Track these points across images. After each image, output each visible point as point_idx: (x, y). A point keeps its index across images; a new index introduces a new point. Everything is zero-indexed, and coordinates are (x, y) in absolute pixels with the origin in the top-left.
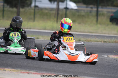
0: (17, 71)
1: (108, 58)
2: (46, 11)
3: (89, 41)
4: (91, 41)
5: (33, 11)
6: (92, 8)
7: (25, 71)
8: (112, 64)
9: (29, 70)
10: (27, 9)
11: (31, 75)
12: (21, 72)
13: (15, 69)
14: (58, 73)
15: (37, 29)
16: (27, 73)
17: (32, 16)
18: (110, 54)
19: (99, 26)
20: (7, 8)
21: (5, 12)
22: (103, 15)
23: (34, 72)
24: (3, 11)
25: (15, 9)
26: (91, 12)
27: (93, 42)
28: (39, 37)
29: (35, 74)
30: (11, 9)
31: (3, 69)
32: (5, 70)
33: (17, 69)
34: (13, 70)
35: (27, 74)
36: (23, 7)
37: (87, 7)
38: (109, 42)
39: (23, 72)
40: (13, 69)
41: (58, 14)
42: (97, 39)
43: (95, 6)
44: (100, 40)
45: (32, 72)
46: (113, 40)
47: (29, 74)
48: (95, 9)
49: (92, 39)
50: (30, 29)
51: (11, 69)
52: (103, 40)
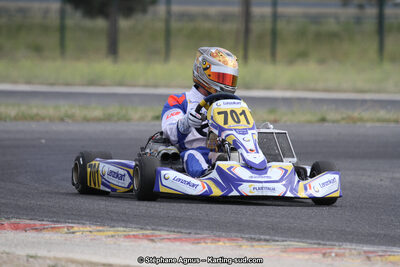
0: (112, 233)
2: (207, 25)
3: (354, 121)
4: (361, 120)
5: (160, 25)
6: (361, 7)
7: (141, 232)
9: (153, 230)
11: (159, 245)
12: (127, 237)
13: (105, 228)
16: (147, 237)
17: (161, 44)
19: (387, 66)
20: (75, 18)
21: (69, 35)
23: (172, 236)
24: (62, 29)
25: (101, 23)
26: (358, 20)
27: (368, 125)
29: (175, 239)
30: (88, 23)
31: (65, 230)
32: (73, 233)
33: (113, 227)
34: (99, 231)
35: (145, 243)
36: (128, 12)
37: (345, 5)
39: (135, 236)
40: (100, 226)
41: (247, 31)
42: (382, 114)
44: (392, 115)
45: (164, 234)
47: (152, 240)
48: (371, 11)
49: (366, 115)
50: (156, 86)
51: (93, 228)
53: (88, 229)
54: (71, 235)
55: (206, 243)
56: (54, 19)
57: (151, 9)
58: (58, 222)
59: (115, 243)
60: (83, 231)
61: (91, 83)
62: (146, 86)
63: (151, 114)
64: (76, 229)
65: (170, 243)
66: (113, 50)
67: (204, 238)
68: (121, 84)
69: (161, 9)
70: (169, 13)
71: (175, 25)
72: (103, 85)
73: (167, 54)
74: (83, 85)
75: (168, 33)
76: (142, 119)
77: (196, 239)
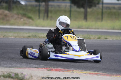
0: (85, 73)
2: (114, 11)
5: (100, 10)
7: (94, 73)
10: (94, 9)
11: (100, 76)
12: (90, 74)
13: (83, 71)
15: (105, 29)
16: (96, 74)
17: (100, 16)
20: (75, 8)
21: (72, 13)
24: (70, 11)
25: (82, 10)
28: (107, 37)
29: (104, 75)
30: (78, 10)
31: (71, 71)
32: (74, 72)
33: (86, 71)
34: (81, 72)
35: (95, 76)
36: (90, 6)
39: (92, 74)
40: (82, 70)
45: (101, 73)
47: (98, 75)
50: (98, 29)
51: (80, 71)
53: (78, 71)
54: (73, 73)
55: (114, 76)
56: (68, 8)
57: (97, 6)
58: (69, 69)
59: (86, 76)
60: (76, 72)
61: (79, 28)
62: (95, 29)
63: (97, 37)
64: (74, 71)
65: (103, 76)
66: (86, 18)
67: (113, 75)
68: (88, 28)
69: (100, 6)
70: (103, 7)
71: (104, 10)
72: (83, 29)
73: (102, 19)
74: (76, 28)
75: (102, 13)
76: (94, 38)
77: (111, 75)
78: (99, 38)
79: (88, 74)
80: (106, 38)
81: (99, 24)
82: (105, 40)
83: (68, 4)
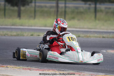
0: (19, 68)
1: (107, 53)
2: (46, 9)
3: (88, 37)
4: (90, 37)
5: (33, 9)
6: (90, 5)
7: (27, 68)
8: (111, 58)
9: (31, 67)
10: (27, 7)
11: (32, 71)
12: (23, 69)
14: (59, 69)
15: (38, 26)
16: (29, 69)
17: (33, 15)
18: (109, 49)
19: (97, 22)
20: (9, 7)
21: (6, 11)
22: (101, 11)
23: (36, 69)
25: (16, 8)
26: (89, 8)
27: (92, 38)
29: (37, 70)
30: (12, 8)
31: (6, 67)
32: (8, 68)
33: (19, 66)
34: (15, 67)
35: (28, 71)
36: (24, 5)
37: (85, 4)
38: (108, 37)
39: (25, 69)
40: (16, 66)
41: (58, 11)
42: (96, 35)
43: (94, 3)
44: (98, 35)
45: (34, 68)
46: (111, 35)
47: (30, 70)
48: (93, 6)
49: (91, 35)
50: (31, 26)
51: (14, 66)
52: (101, 36)
53: (12, 66)
54: (7, 68)
55: (46, 71)
56: (2, 7)
57: (30, 4)
58: (3, 64)
59: (20, 71)
60: (11, 67)
61: (13, 25)
62: (29, 26)
63: (30, 34)
64: (8, 66)
65: (35, 71)
66: (19, 16)
67: (45, 70)
68: (21, 25)
69: (33, 4)
70: (35, 6)
71: (37, 9)
72: (16, 26)
73: (35, 17)
74: (10, 26)
75: (35, 11)
76: (27, 35)
77: (43, 70)
78: (32, 35)
79: (22, 70)
80: (39, 35)
81: (32, 21)
82: (38, 37)
83: (3, 3)
